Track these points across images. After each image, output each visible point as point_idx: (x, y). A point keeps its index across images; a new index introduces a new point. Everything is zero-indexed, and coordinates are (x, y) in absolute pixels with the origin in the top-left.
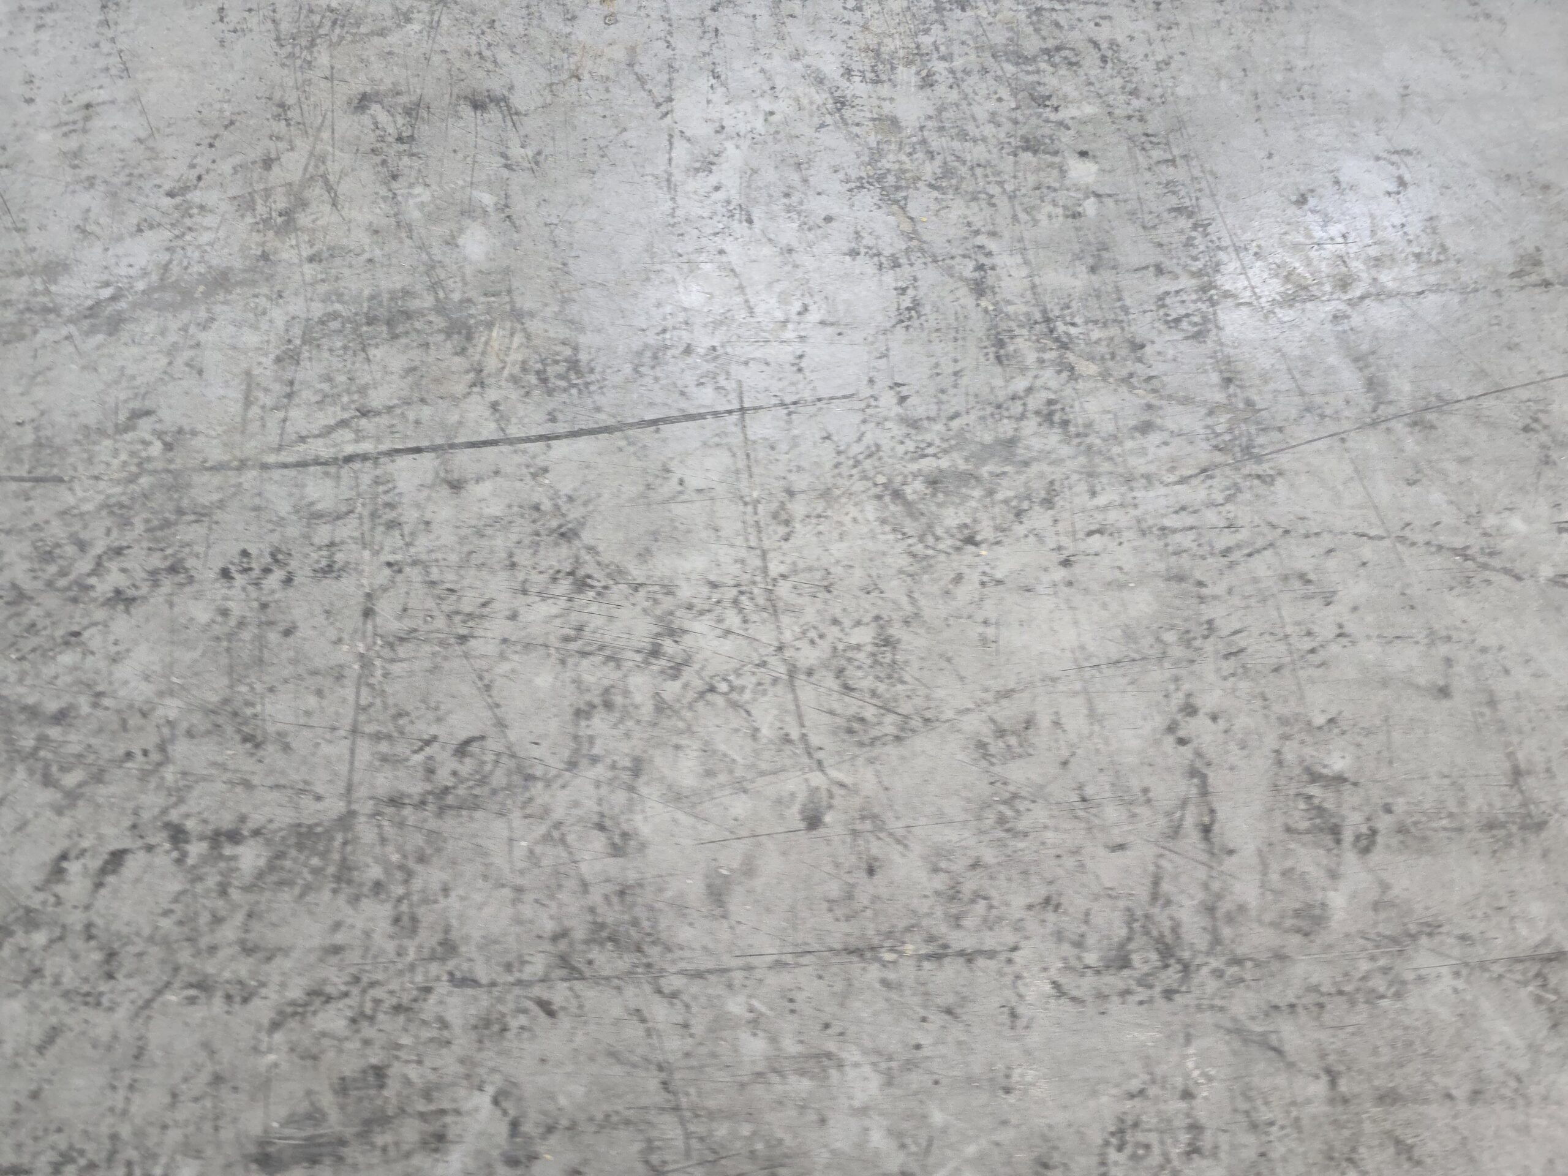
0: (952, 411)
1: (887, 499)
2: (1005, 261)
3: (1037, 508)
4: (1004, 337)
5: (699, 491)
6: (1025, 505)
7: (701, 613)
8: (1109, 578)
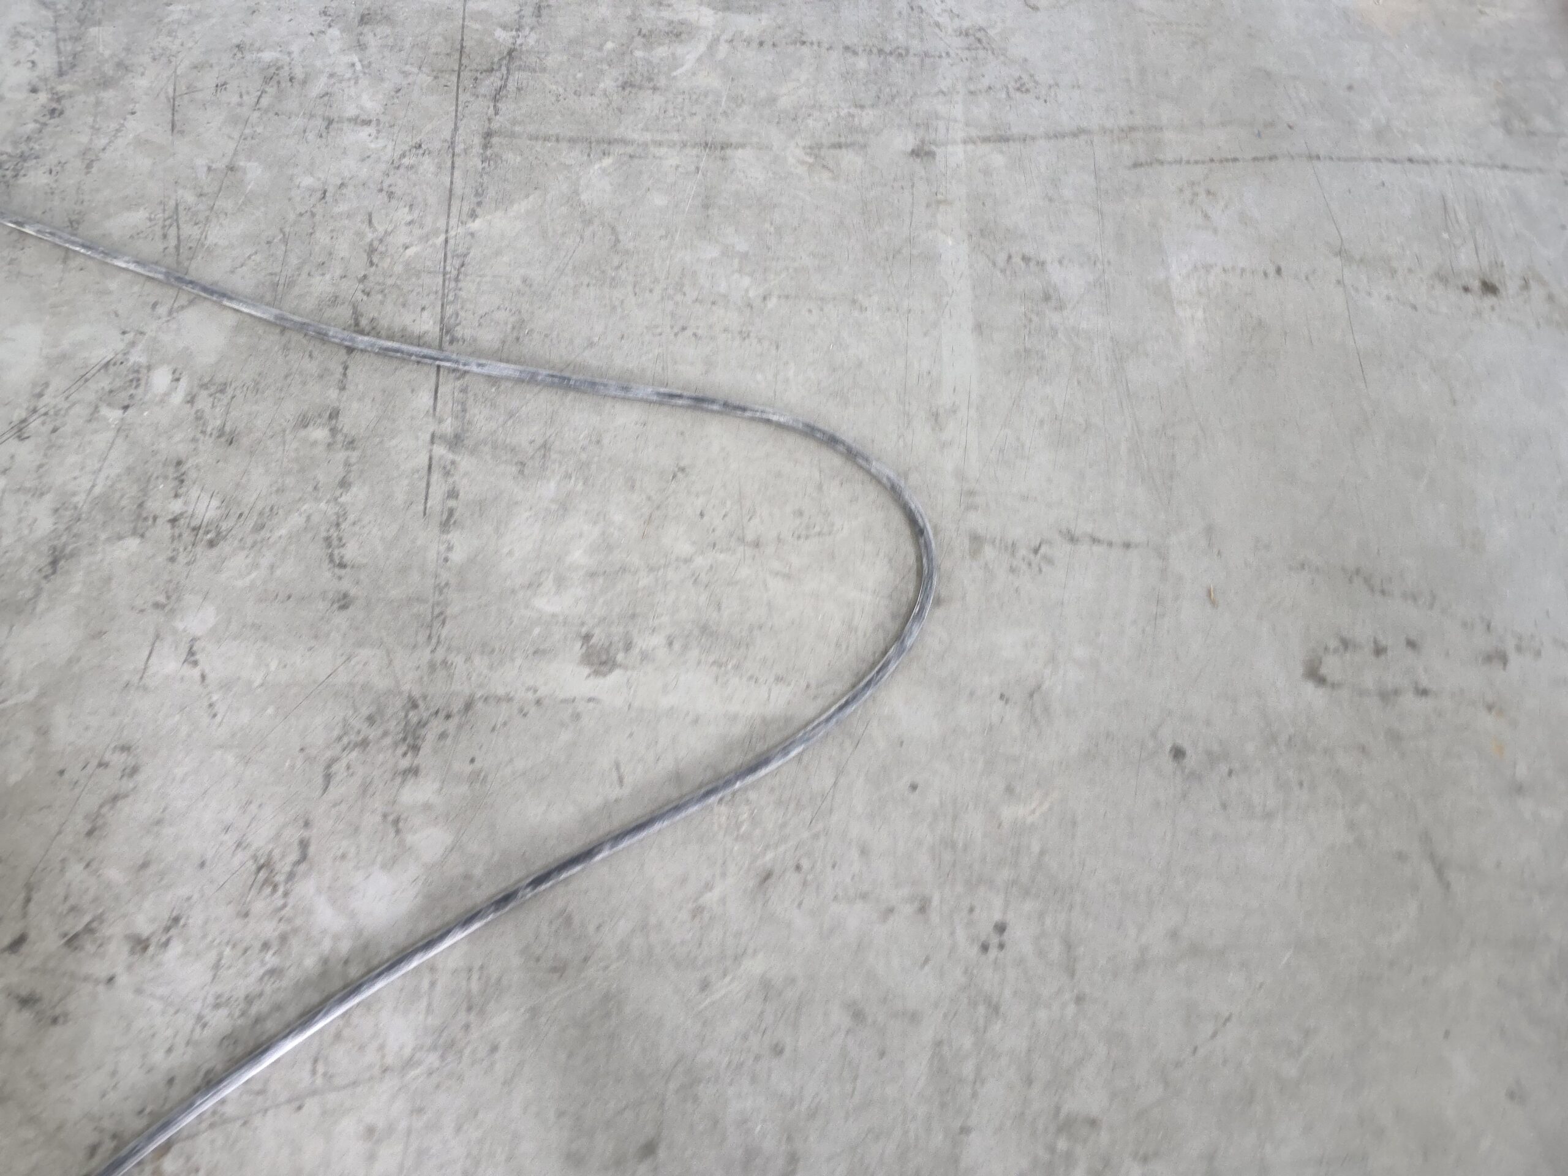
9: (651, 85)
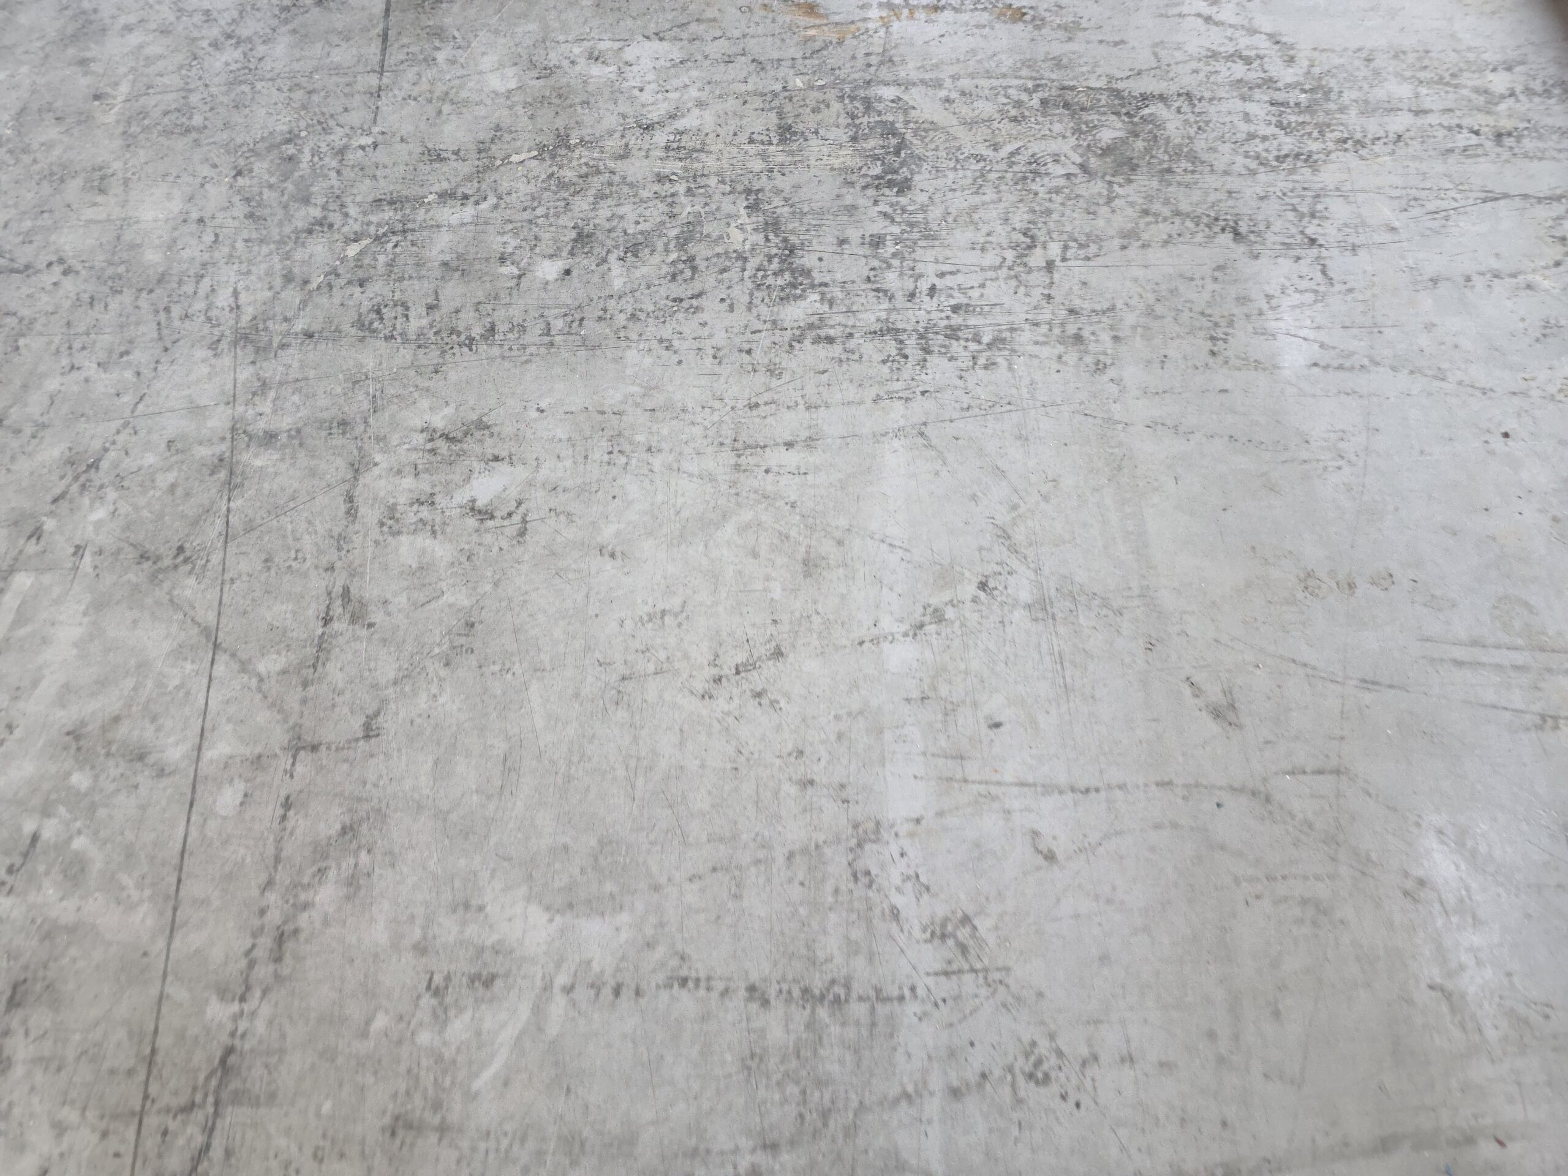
0: (345, 173)
1: (288, 136)
2: (468, 212)
3: (249, 209)
4: (398, 205)
5: (328, 54)
6: (253, 204)
7: (245, 55)
8: (179, 242)
9: (436, 1120)
